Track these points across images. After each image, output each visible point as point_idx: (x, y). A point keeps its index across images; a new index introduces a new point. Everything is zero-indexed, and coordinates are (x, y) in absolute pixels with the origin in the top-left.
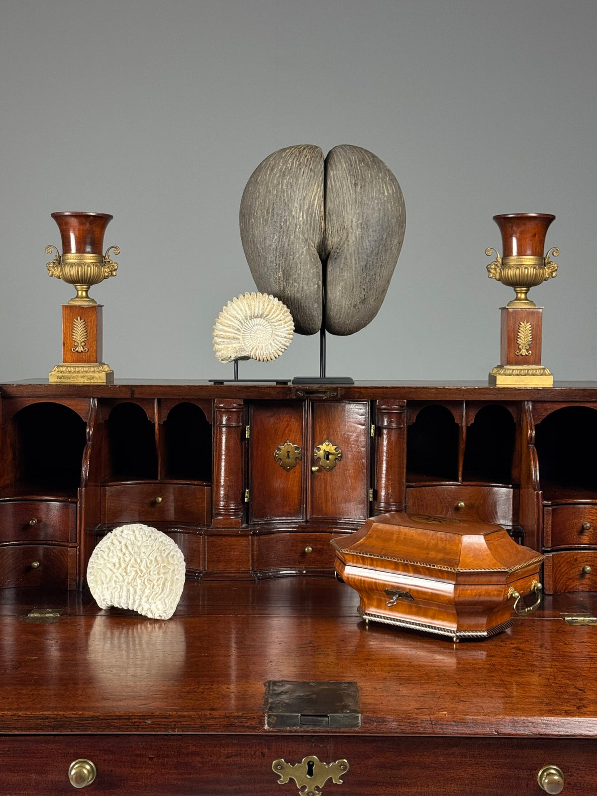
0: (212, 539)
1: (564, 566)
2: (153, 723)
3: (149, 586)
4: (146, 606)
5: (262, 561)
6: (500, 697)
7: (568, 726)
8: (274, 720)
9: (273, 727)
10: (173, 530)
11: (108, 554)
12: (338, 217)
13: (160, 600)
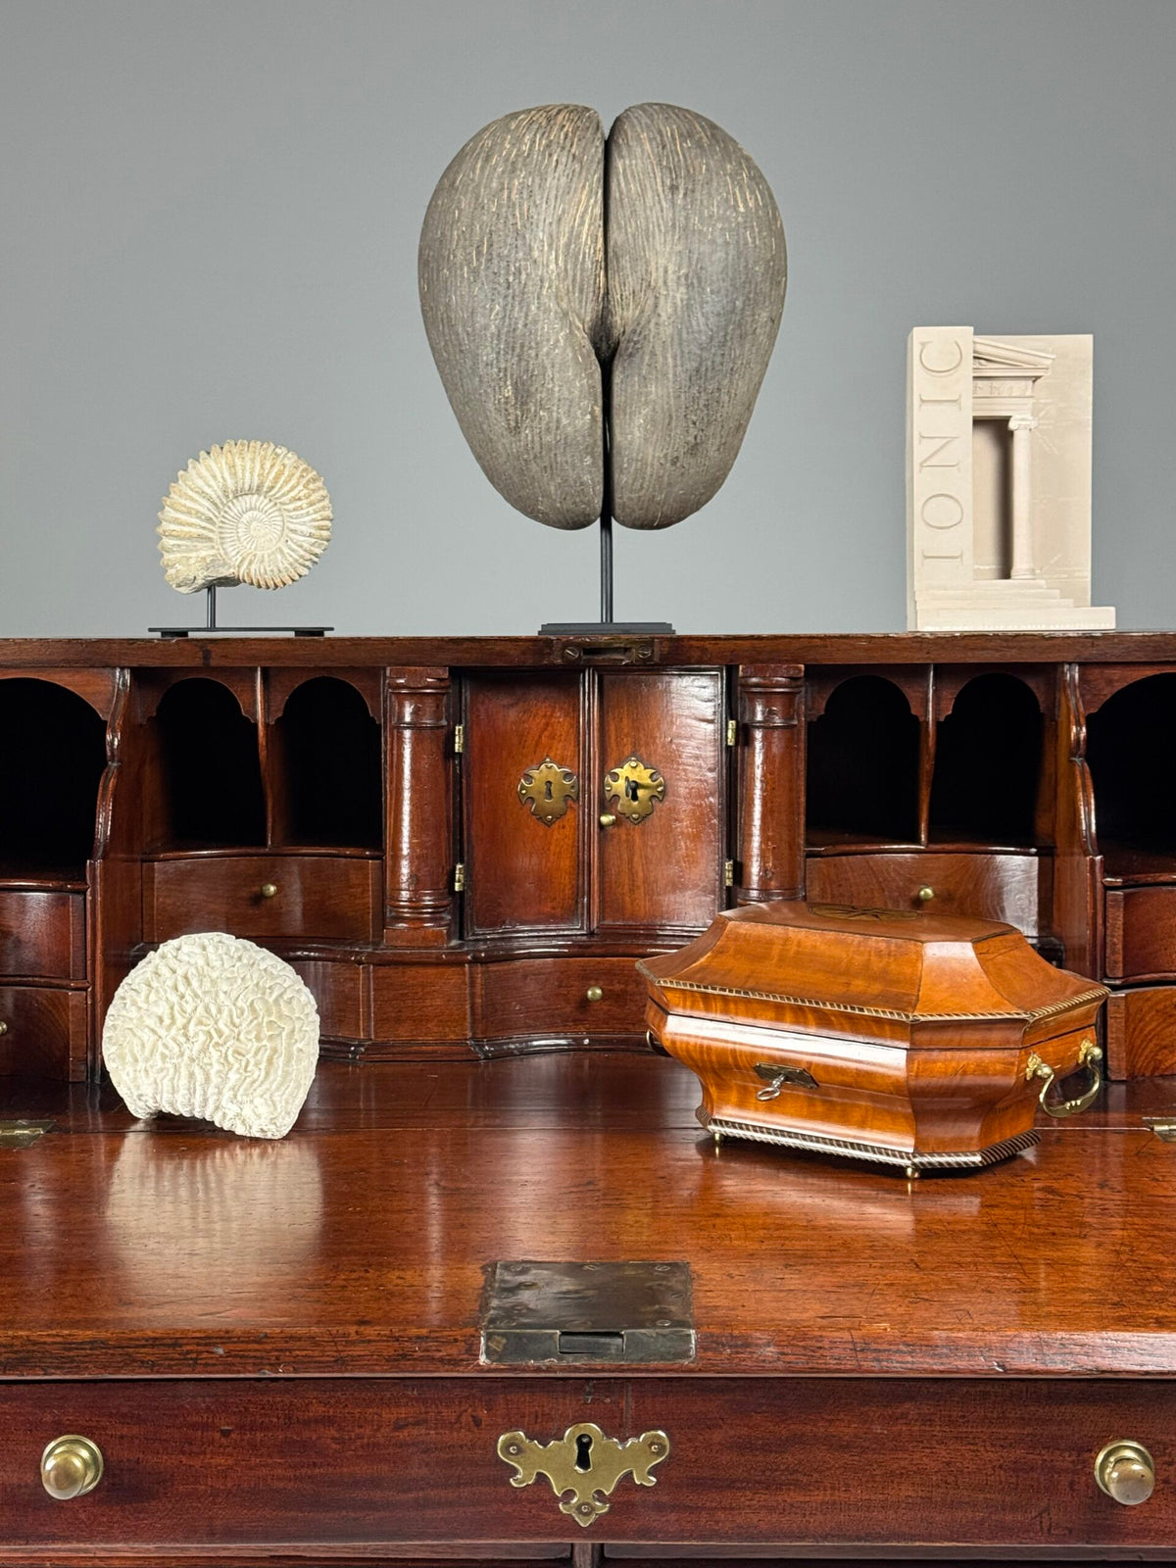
0: (383, 971)
1: (1152, 1020)
2: (228, 1354)
3: (236, 1066)
4: (232, 1110)
5: (491, 1018)
6: (1008, 1290)
7: (1163, 1351)
8: (499, 1344)
9: (499, 1360)
10: (299, 953)
11: (147, 997)
12: (634, 260)
13: (262, 1096)
